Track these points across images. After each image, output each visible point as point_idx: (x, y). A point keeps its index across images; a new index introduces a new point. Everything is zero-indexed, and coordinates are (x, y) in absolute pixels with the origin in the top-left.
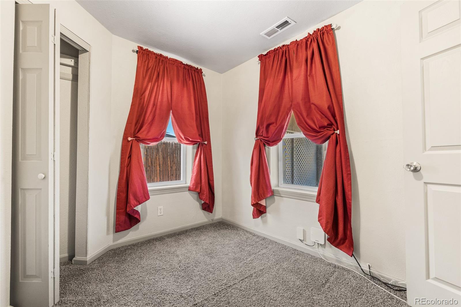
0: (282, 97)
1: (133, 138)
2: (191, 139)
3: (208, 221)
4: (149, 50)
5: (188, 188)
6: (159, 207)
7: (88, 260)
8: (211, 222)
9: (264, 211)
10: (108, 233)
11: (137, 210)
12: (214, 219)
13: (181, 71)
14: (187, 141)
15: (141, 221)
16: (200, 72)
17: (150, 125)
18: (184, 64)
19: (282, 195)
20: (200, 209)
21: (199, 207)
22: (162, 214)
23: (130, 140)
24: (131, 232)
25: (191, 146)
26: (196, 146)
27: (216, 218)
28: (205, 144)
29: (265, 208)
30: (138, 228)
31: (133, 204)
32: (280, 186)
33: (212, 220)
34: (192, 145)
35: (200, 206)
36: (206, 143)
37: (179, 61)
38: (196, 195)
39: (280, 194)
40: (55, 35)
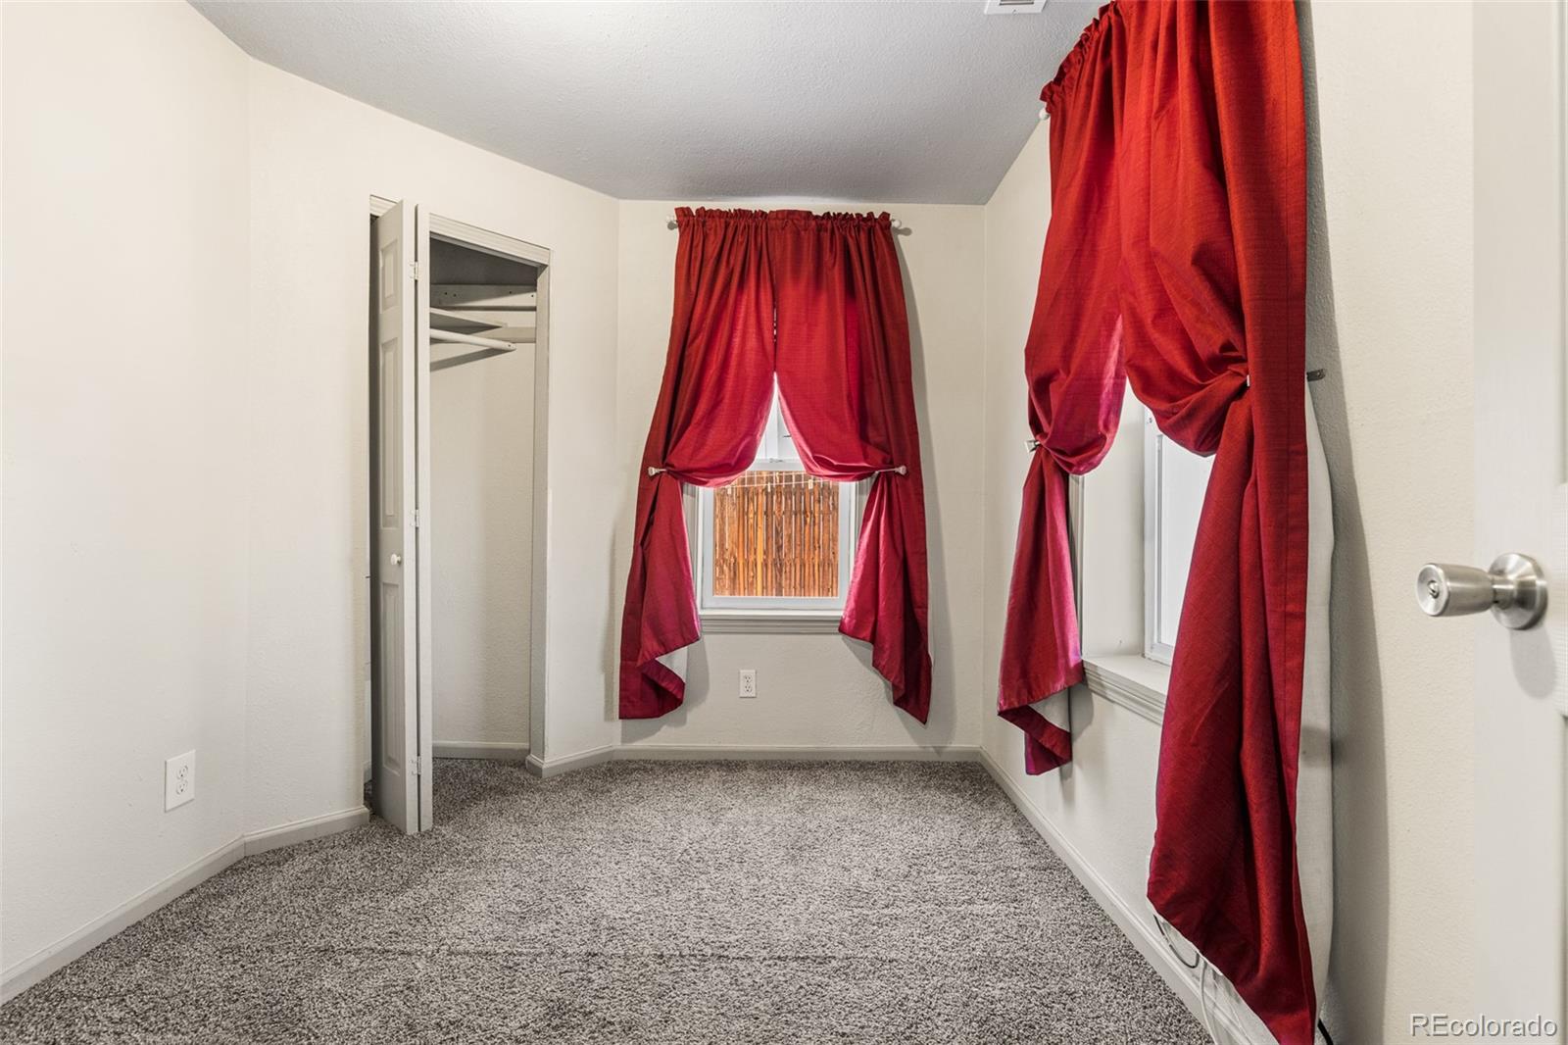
0: (1094, 245)
1: (663, 468)
2: (835, 463)
3: (918, 749)
4: (706, 209)
5: (838, 624)
6: (743, 672)
7: (544, 767)
8: (934, 758)
9: (1064, 757)
10: (608, 717)
11: (668, 669)
12: (948, 749)
13: (809, 243)
14: (827, 468)
15: (684, 701)
16: (878, 227)
17: (701, 427)
18: (817, 217)
19: (1111, 695)
20: (886, 700)
21: (884, 695)
22: (754, 695)
23: (654, 473)
24: (665, 727)
25: (853, 484)
26: (868, 482)
27: (953, 745)
28: (898, 474)
29: (1067, 739)
30: (682, 722)
31: (650, 649)
32: (1147, 651)
33: (939, 751)
34: (853, 480)
35: (886, 691)
36: (901, 470)
37: (799, 211)
38: (868, 651)
39: (1102, 685)
40: (416, 260)
